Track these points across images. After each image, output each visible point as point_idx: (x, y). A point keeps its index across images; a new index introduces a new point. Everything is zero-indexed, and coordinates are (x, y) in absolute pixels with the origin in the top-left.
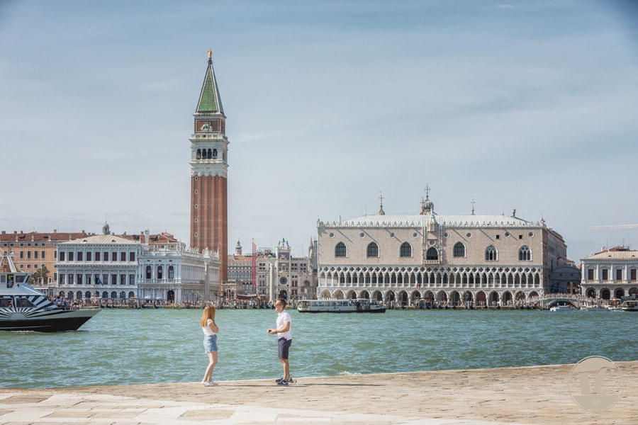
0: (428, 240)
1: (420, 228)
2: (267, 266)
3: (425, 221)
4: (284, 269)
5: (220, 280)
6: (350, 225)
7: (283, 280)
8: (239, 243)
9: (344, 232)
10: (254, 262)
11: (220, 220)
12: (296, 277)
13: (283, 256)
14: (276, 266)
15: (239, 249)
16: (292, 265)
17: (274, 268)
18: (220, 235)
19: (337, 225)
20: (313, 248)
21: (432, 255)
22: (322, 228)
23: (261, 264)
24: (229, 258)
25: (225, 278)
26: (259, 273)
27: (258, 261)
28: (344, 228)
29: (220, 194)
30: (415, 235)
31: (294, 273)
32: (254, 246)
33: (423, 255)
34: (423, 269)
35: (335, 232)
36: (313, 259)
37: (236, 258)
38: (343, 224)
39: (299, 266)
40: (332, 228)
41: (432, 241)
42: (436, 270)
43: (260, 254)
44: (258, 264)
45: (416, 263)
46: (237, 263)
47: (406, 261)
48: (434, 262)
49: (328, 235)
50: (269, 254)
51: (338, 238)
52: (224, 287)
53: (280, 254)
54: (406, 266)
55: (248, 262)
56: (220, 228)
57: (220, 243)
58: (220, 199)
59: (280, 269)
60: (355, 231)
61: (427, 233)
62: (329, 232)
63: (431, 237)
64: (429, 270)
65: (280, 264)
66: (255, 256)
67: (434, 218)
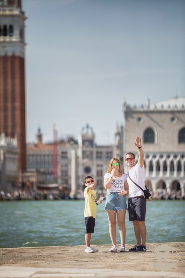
2: (69, 155)
4: (88, 157)
5: (18, 171)
6: (159, 107)
7: (87, 170)
8: (39, 130)
9: (154, 116)
10: (55, 150)
11: (18, 104)
12: (102, 166)
13: (87, 144)
14: (80, 153)
15: (40, 137)
16: (97, 153)
17: (77, 157)
18: (18, 120)
19: (145, 109)
20: (119, 134)
22: (129, 112)
23: (63, 153)
24: (28, 147)
25: (23, 167)
26: (61, 162)
27: (60, 149)
28: (153, 112)
29: (17, 75)
31: (100, 162)
32: (55, 133)
35: (144, 118)
36: (120, 146)
37: (36, 146)
38: (152, 108)
39: (104, 155)
40: (140, 112)
43: (62, 142)
44: (59, 152)
46: (37, 151)
49: (135, 121)
50: (72, 141)
51: (146, 123)
52: (23, 177)
53: (84, 142)
55: (47, 151)
56: (18, 113)
57: (18, 129)
58: (17, 81)
59: (83, 158)
60: (164, 116)
62: (136, 116)
65: (84, 153)
66: (55, 144)
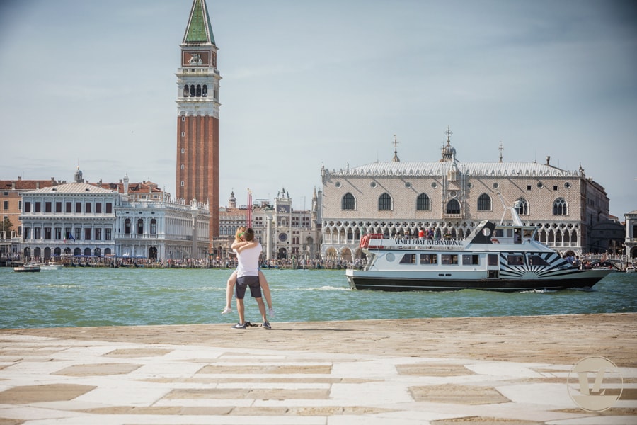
0: (449, 191)
1: (440, 177)
2: (264, 221)
3: (446, 168)
4: (283, 223)
5: (210, 237)
6: (359, 173)
7: (283, 237)
8: (233, 194)
9: (353, 181)
10: (249, 215)
11: (210, 167)
12: (298, 233)
13: (283, 209)
14: (275, 220)
15: (233, 201)
16: (293, 219)
17: (272, 223)
18: (210, 184)
19: (344, 173)
20: (317, 199)
21: (453, 208)
22: (327, 177)
23: (257, 218)
24: (220, 211)
25: (215, 234)
27: (254, 215)
28: (352, 177)
29: (211, 137)
30: (434, 185)
31: (296, 229)
32: (249, 197)
33: (443, 208)
34: (442, 224)
35: (342, 181)
36: (317, 212)
37: (228, 210)
38: (351, 172)
39: (301, 221)
40: (338, 177)
41: (453, 192)
42: (457, 225)
43: (257, 207)
44: (253, 218)
45: (436, 217)
46: (229, 216)
47: (424, 215)
48: (455, 216)
49: (334, 185)
50: (267, 206)
51: (346, 188)
52: (215, 244)
53: (279, 207)
54: (423, 220)
55: (242, 216)
56: (210, 176)
57: (210, 194)
58: (210, 143)
59: (279, 224)
60: (365, 180)
61: (447, 182)
62: (335, 181)
63: (452, 187)
64: (450, 225)
65: (279, 218)
66: (249, 209)
67: (456, 165)
